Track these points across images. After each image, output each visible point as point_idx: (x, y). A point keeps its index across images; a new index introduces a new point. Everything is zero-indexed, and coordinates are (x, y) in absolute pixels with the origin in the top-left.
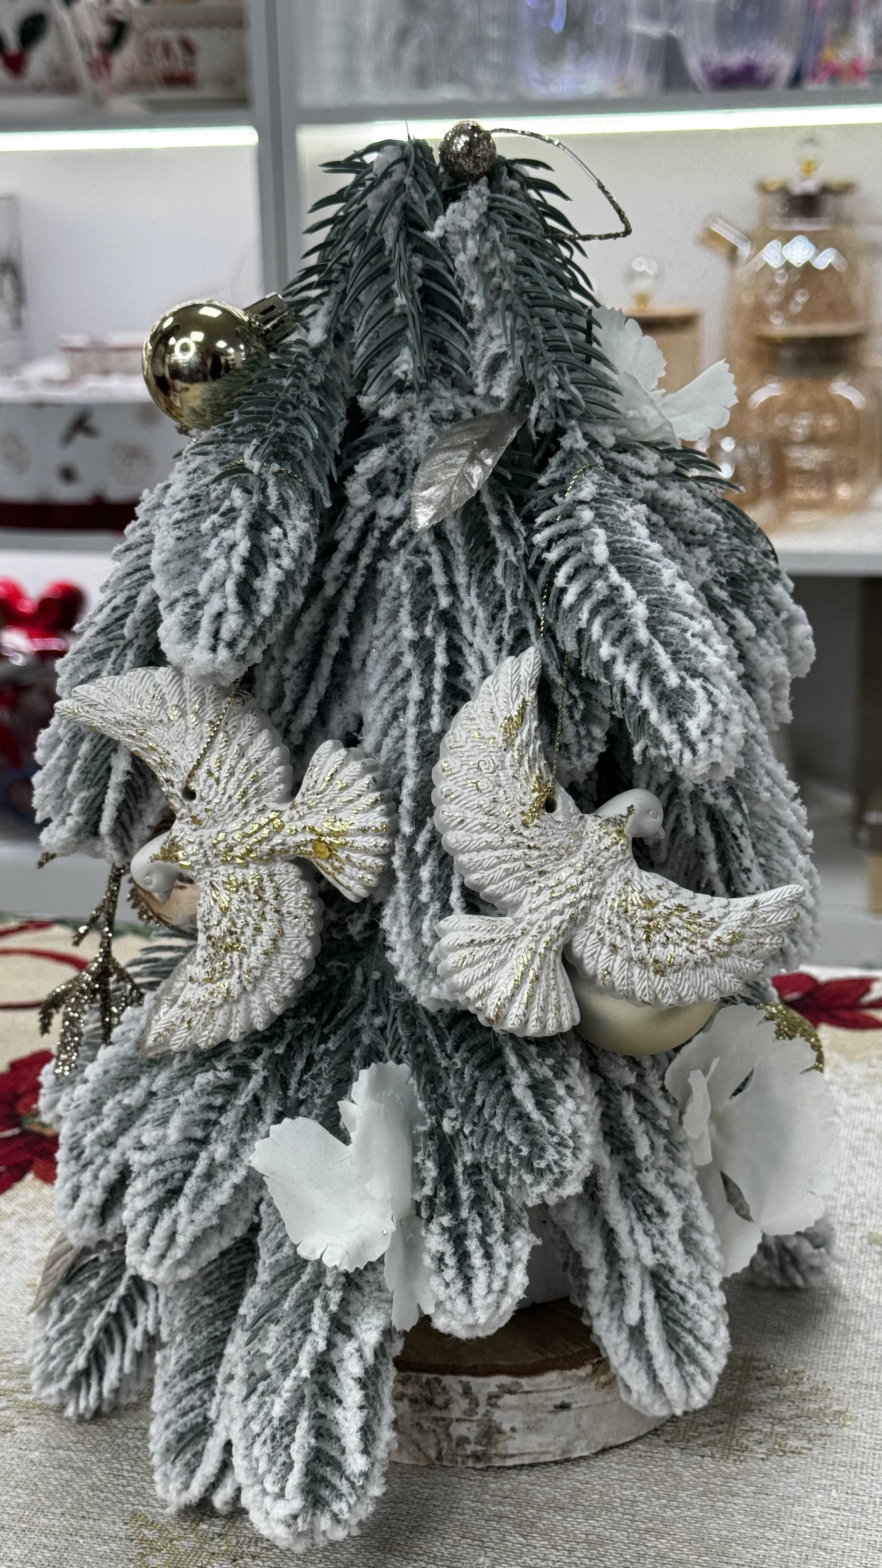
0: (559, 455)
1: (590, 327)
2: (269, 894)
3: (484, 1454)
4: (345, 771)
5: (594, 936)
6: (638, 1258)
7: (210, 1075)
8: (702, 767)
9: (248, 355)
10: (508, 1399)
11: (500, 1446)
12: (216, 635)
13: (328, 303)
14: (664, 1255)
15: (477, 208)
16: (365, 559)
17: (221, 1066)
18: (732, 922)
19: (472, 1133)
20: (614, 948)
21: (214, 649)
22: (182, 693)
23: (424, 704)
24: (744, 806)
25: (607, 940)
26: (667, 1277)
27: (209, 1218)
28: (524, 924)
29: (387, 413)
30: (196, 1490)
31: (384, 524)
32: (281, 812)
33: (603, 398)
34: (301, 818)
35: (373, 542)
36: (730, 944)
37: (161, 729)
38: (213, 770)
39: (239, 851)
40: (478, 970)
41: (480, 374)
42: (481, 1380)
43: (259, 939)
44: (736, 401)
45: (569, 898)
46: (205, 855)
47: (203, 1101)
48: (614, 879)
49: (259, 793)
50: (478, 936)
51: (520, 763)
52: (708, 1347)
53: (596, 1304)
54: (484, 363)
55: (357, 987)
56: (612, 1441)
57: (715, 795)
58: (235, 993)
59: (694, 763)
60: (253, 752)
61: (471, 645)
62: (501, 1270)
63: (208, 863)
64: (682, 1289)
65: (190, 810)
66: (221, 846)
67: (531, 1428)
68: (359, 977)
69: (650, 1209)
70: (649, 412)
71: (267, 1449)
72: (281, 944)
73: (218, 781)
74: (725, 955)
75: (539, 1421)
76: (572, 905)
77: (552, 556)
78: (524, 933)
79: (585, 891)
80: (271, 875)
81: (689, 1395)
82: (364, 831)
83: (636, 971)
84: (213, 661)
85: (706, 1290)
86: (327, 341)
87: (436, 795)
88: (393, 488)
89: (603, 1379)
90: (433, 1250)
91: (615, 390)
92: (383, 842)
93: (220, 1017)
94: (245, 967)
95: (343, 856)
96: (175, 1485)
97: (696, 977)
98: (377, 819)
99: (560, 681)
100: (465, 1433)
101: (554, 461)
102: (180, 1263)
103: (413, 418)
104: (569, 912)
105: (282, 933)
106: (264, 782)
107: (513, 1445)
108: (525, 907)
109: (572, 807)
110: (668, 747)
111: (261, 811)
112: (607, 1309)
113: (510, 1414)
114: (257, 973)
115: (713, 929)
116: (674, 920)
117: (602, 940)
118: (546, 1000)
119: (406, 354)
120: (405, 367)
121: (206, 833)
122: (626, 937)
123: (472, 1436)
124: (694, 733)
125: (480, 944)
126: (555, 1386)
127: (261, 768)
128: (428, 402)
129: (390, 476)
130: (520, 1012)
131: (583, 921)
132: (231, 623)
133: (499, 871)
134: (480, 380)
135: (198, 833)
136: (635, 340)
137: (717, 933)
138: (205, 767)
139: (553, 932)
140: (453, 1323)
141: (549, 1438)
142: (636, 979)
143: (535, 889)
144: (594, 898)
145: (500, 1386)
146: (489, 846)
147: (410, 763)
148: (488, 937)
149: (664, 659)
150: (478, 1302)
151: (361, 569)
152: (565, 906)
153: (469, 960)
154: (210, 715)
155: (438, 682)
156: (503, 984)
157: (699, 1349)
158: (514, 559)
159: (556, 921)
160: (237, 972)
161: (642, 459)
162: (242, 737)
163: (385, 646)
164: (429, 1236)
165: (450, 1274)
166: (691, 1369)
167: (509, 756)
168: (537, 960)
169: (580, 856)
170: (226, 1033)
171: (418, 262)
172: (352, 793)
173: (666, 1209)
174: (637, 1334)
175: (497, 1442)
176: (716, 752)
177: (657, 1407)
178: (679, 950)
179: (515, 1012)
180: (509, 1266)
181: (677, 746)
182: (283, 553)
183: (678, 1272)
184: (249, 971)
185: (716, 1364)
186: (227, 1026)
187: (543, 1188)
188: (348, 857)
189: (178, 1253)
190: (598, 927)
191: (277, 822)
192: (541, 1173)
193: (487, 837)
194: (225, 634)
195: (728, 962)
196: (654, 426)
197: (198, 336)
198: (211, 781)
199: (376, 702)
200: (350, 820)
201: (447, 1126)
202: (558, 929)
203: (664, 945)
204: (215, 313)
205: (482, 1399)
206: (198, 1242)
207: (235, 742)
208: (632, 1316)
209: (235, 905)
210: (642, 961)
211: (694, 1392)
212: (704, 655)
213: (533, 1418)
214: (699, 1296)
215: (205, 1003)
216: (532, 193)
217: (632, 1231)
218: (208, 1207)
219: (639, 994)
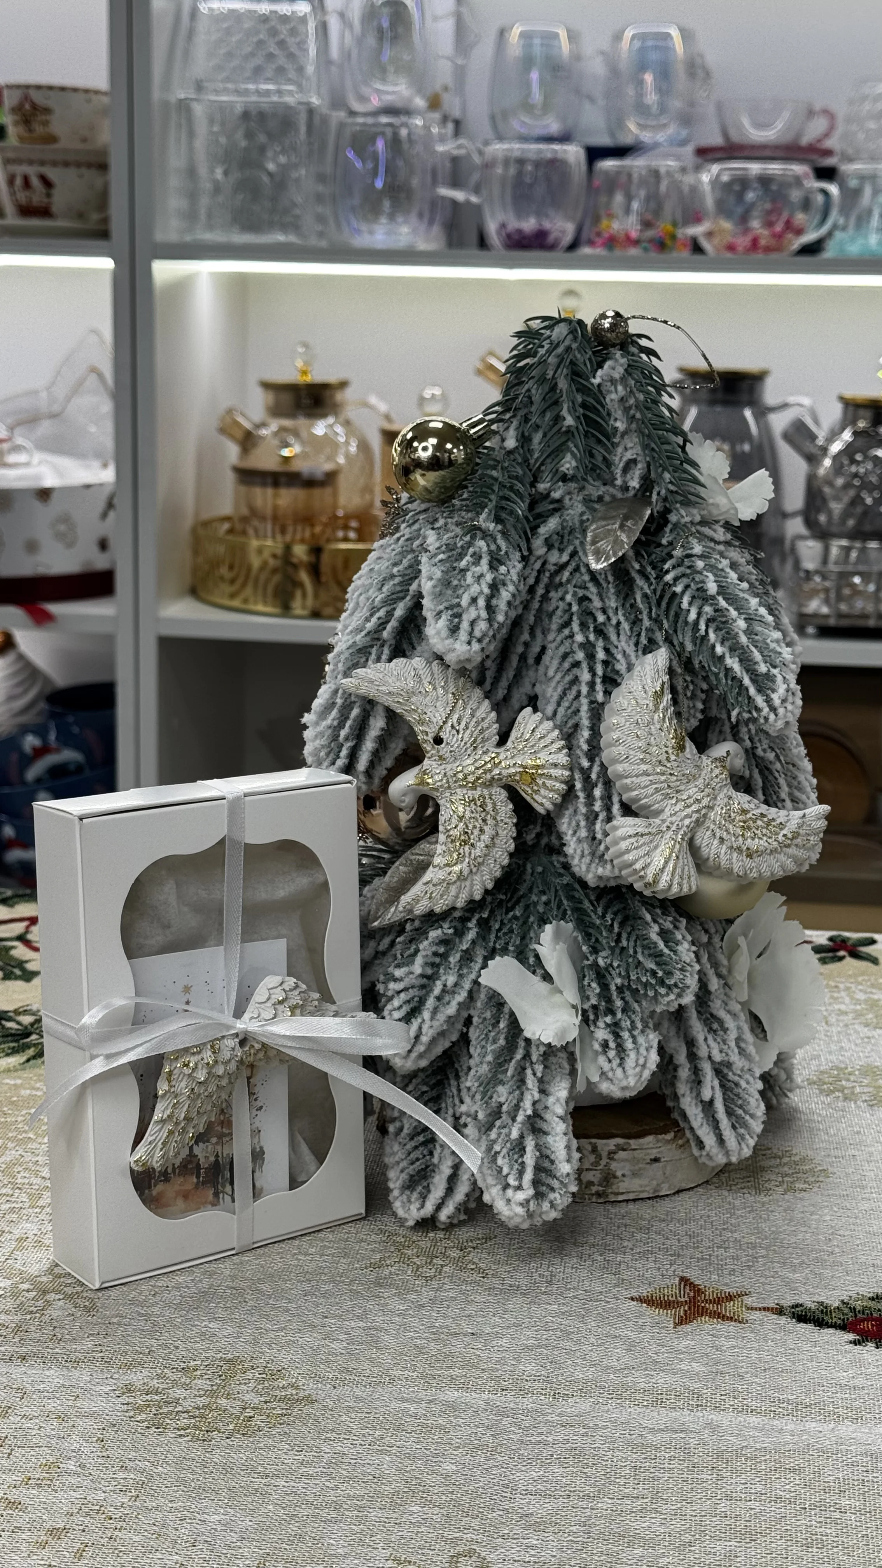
0: (670, 526)
1: (685, 445)
2: (489, 807)
3: (604, 1192)
4: (542, 727)
5: (709, 833)
6: (710, 1057)
7: (439, 931)
8: (780, 724)
9: (466, 454)
10: (622, 1154)
11: (614, 1187)
12: (471, 634)
13: (515, 423)
14: (727, 1055)
15: (622, 365)
16: (540, 591)
17: (446, 925)
18: (792, 825)
19: (619, 966)
20: (722, 840)
21: (469, 643)
22: (433, 674)
23: (592, 685)
24: (782, 758)
25: (718, 835)
26: (725, 1071)
27: (442, 1025)
28: (667, 823)
29: (556, 495)
30: (429, 1207)
31: (552, 568)
32: (498, 754)
33: (693, 490)
34: (512, 757)
35: (545, 579)
36: (792, 840)
37: (420, 698)
38: (456, 725)
39: (471, 779)
40: (641, 852)
41: (618, 472)
42: (604, 1141)
43: (482, 837)
44: (773, 495)
45: (694, 807)
46: (448, 782)
47: (434, 949)
48: (721, 795)
49: (484, 741)
50: (640, 830)
51: (664, 719)
52: (752, 1116)
53: (683, 1088)
54: (622, 465)
55: (528, 877)
56: (684, 1186)
57: (764, 751)
58: (465, 873)
59: (776, 721)
60: (480, 713)
61: (617, 647)
62: (643, 1051)
63: (449, 787)
64: (736, 1078)
65: (438, 751)
66: (460, 776)
67: (635, 1174)
68: (529, 870)
69: (715, 1026)
70: (721, 500)
71: (506, 1160)
72: (497, 841)
73: (458, 732)
74: (788, 846)
75: (640, 1169)
76: (698, 811)
77: (678, 589)
78: (668, 828)
79: (705, 802)
80: (491, 795)
81: (741, 1149)
82: (555, 765)
83: (735, 855)
84: (469, 651)
85: (751, 1079)
86: (517, 448)
87: (603, 743)
88: (557, 545)
89: (680, 1142)
90: (600, 1039)
91: (703, 486)
92: (567, 773)
93: (453, 890)
94: (473, 856)
95: (540, 782)
96: (414, 1207)
97: (771, 860)
98: (562, 758)
99: (679, 671)
100: (592, 1179)
101: (667, 529)
102: (421, 1056)
103: (571, 499)
104: (695, 816)
105: (497, 834)
106: (487, 734)
107: (623, 1186)
108: (667, 812)
109: (695, 751)
110: (758, 710)
111: (485, 753)
112: (688, 1092)
113: (622, 1164)
114: (480, 860)
115: (781, 829)
116: (759, 823)
117: (714, 835)
118: (683, 871)
119: (568, 457)
120: (568, 466)
121: (449, 767)
122: (729, 833)
123: (596, 1181)
124: (777, 702)
125: (642, 835)
126: (651, 1145)
127: (485, 725)
128: (582, 488)
129: (555, 537)
130: (668, 878)
131: (704, 822)
132: (482, 626)
133: (651, 790)
134: (618, 476)
135: (443, 767)
136: (711, 454)
137: (784, 832)
138: (450, 724)
139: (685, 829)
140: (612, 1087)
141: (644, 1182)
142: (734, 860)
143: (674, 801)
144: (710, 808)
145: (617, 1146)
146: (646, 773)
147: (586, 722)
148: (647, 831)
149: (757, 656)
150: (630, 1072)
151: (538, 598)
152: (693, 812)
153: (636, 845)
154: (452, 689)
155: (599, 670)
156: (658, 860)
157: (747, 1117)
158: (648, 592)
159: (687, 822)
160: (467, 860)
161: (715, 531)
162: (472, 704)
163: (557, 648)
164: (597, 1030)
165: (612, 1054)
166: (742, 1131)
167: (656, 717)
168: (677, 846)
169: (701, 781)
170: (454, 901)
171: (579, 398)
172: (548, 740)
173: (726, 1025)
174: (708, 1106)
175: (612, 1184)
176: (789, 714)
177: (720, 1156)
178: (762, 842)
179: (665, 879)
180: (647, 1050)
181: (766, 710)
182: (508, 582)
183: (734, 1067)
184: (475, 859)
185: (757, 1127)
186: (457, 897)
187: (672, 997)
188: (544, 783)
189: (421, 1048)
190: (712, 826)
191: (497, 761)
192: (669, 988)
193: (644, 767)
194: (477, 633)
195: (790, 851)
196: (724, 510)
197: (433, 441)
198: (454, 732)
199: (553, 684)
200: (543, 758)
201: (601, 962)
202: (688, 827)
203: (753, 839)
204: (440, 425)
205: (604, 1154)
206: (433, 1041)
207: (469, 707)
208: (707, 1095)
209: (468, 814)
210: (739, 849)
211: (744, 1146)
212: (780, 653)
213: (637, 1167)
214: (748, 1083)
215: (444, 880)
216: (644, 356)
217: (706, 1039)
218: (441, 1017)
219: (736, 870)
